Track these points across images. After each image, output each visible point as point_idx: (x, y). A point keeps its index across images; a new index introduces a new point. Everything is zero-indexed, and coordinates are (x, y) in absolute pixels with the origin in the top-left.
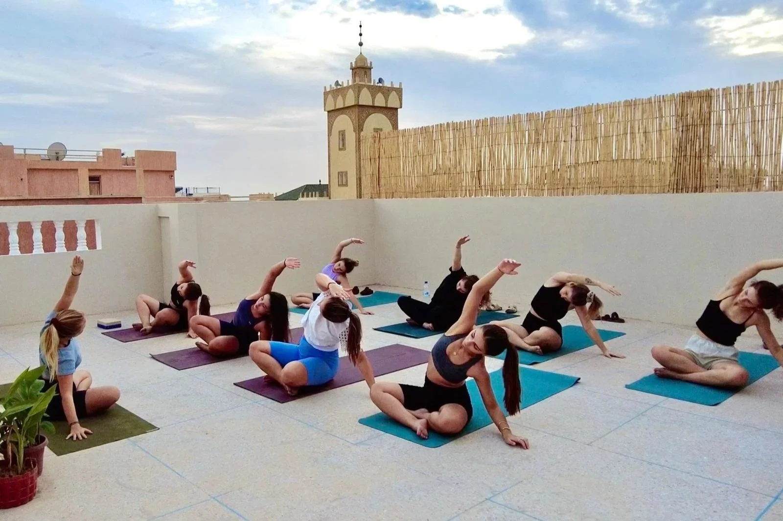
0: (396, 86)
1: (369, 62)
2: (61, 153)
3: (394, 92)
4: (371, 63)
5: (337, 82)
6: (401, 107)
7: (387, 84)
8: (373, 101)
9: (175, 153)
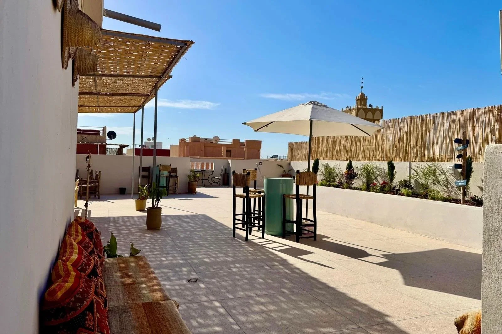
0: (380, 108)
1: (366, 96)
2: (217, 140)
3: (378, 111)
4: (367, 97)
5: (348, 106)
6: (382, 119)
7: (374, 107)
8: (373, 117)
9: (261, 141)
